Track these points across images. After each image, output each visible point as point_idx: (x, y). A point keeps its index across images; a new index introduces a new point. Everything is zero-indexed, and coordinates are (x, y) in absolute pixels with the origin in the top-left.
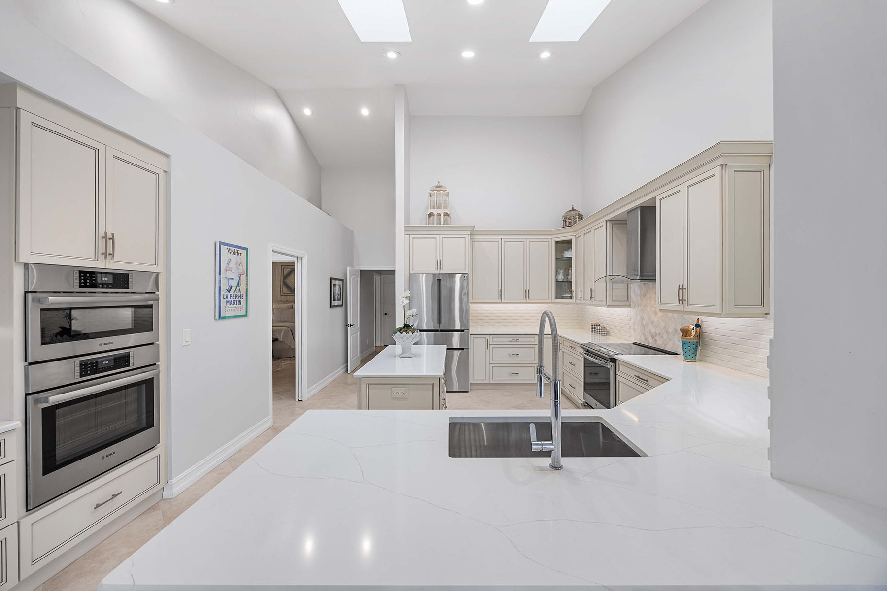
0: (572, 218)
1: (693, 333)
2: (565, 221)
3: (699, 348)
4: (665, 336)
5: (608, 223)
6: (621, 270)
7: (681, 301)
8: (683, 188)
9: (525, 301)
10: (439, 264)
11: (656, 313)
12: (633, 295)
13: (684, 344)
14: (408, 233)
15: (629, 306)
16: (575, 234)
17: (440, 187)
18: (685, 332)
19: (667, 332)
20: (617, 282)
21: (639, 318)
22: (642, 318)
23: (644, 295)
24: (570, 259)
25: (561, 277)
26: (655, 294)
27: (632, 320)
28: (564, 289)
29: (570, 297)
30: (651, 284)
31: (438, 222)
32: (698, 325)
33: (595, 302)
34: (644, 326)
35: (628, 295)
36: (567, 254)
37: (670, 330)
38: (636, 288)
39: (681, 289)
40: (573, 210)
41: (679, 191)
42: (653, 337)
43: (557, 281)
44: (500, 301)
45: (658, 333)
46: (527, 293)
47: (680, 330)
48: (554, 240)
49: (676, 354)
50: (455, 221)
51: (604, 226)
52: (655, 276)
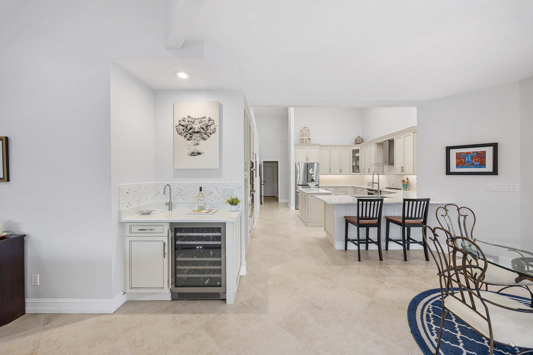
0: (359, 141)
1: (406, 182)
2: (356, 141)
3: (408, 186)
4: (397, 184)
5: (376, 144)
6: (381, 161)
7: (402, 171)
8: (403, 137)
9: (340, 174)
10: (307, 159)
11: (394, 176)
12: (385, 170)
13: (403, 185)
14: (295, 147)
15: (384, 174)
16: (361, 147)
17: (306, 127)
18: (403, 181)
19: (397, 182)
20: (379, 166)
21: (387, 178)
22: (389, 179)
23: (389, 170)
24: (359, 156)
25: (354, 164)
26: (394, 169)
27: (385, 180)
28: (356, 168)
29: (359, 172)
30: (392, 166)
31: (306, 143)
32: (407, 179)
33: (370, 174)
34: (389, 181)
35: (383, 171)
36: (357, 155)
37: (399, 182)
38: (386, 168)
39: (402, 167)
40: (359, 137)
41: (401, 138)
42: (393, 185)
43: (353, 166)
44: (330, 174)
45: (394, 183)
46: (341, 171)
47: (402, 181)
48: (352, 149)
49: (401, 189)
50: (313, 141)
51: (374, 145)
52: (394, 163)
